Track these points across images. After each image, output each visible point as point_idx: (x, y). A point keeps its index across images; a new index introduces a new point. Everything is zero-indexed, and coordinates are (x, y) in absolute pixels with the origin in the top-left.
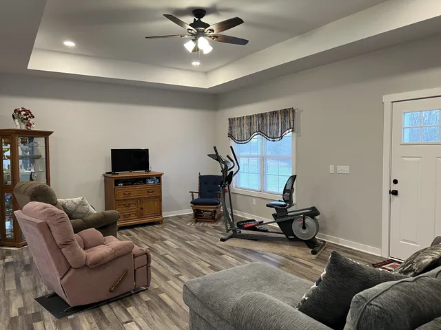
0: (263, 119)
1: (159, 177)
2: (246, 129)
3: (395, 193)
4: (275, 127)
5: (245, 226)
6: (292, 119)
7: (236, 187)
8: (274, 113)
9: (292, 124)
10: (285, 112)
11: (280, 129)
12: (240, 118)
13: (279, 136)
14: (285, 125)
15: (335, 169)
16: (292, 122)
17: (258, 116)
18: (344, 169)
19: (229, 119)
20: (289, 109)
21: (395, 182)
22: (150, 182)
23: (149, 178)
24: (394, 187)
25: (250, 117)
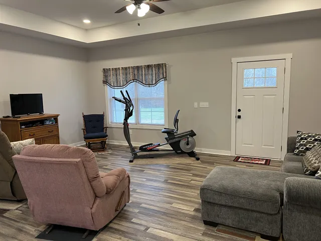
0: (138, 70)
1: (56, 118)
2: (121, 78)
3: (239, 117)
4: (150, 77)
5: (148, 149)
6: (164, 71)
7: (112, 123)
8: (148, 66)
9: (165, 75)
10: (159, 66)
11: (154, 78)
12: (116, 69)
13: (154, 83)
14: (159, 76)
15: (198, 105)
16: (165, 73)
17: (133, 68)
18: (205, 104)
19: (104, 69)
20: (162, 64)
21: (239, 110)
22: (47, 123)
23: (46, 120)
24: (239, 114)
25: (126, 68)
